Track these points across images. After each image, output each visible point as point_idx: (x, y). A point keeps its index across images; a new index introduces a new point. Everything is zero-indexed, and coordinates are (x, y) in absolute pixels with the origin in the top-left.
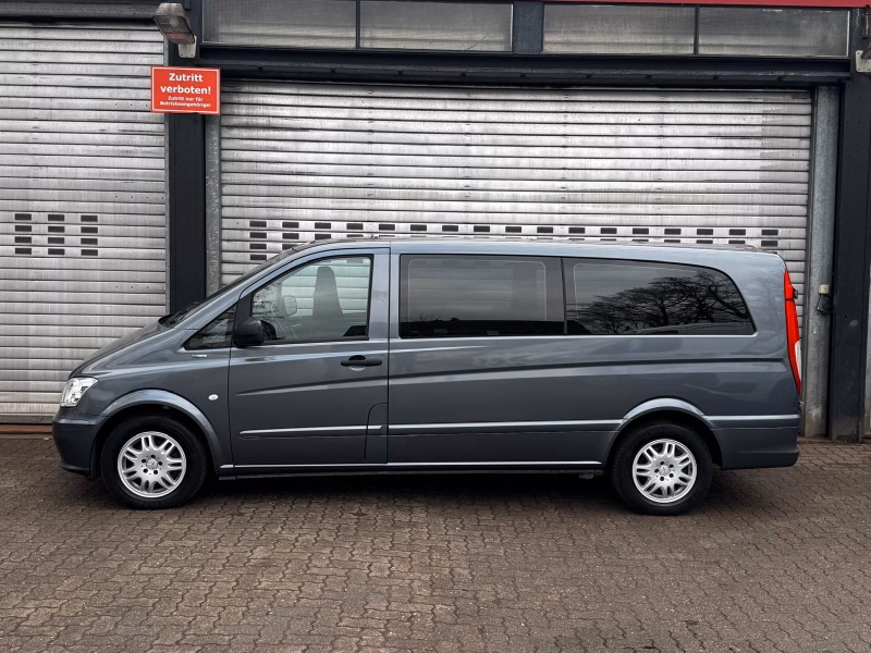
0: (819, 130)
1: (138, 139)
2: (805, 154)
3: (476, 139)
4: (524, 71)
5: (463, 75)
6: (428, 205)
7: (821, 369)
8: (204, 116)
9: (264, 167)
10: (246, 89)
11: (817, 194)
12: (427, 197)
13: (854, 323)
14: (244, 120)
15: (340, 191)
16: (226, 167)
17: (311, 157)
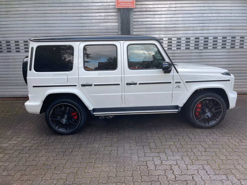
1: (110, 17)
3: (206, 12)
6: (191, 32)
8: (130, 8)
9: (145, 23)
12: (191, 29)
14: (139, 9)
15: (166, 29)
16: (135, 23)
17: (158, 19)
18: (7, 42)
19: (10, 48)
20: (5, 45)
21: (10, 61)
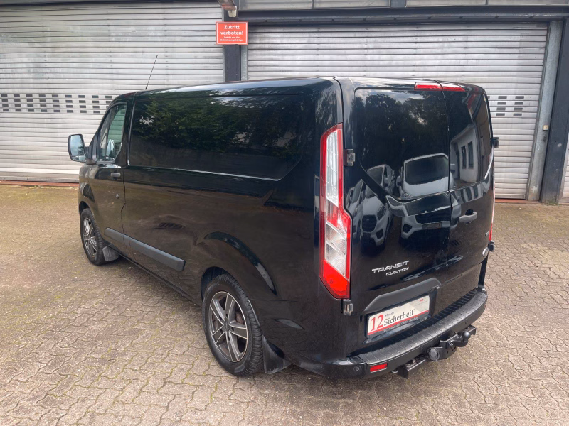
0: (550, 45)
2: (542, 56)
3: (370, 51)
4: (395, 16)
5: (365, 20)
7: (540, 168)
8: (240, 45)
9: (268, 68)
10: (259, 31)
11: (547, 78)
13: (560, 145)
14: (258, 46)
16: (250, 69)
17: (289, 63)
18: (53, 96)
19: (58, 106)
20: (51, 101)
21: (59, 125)
